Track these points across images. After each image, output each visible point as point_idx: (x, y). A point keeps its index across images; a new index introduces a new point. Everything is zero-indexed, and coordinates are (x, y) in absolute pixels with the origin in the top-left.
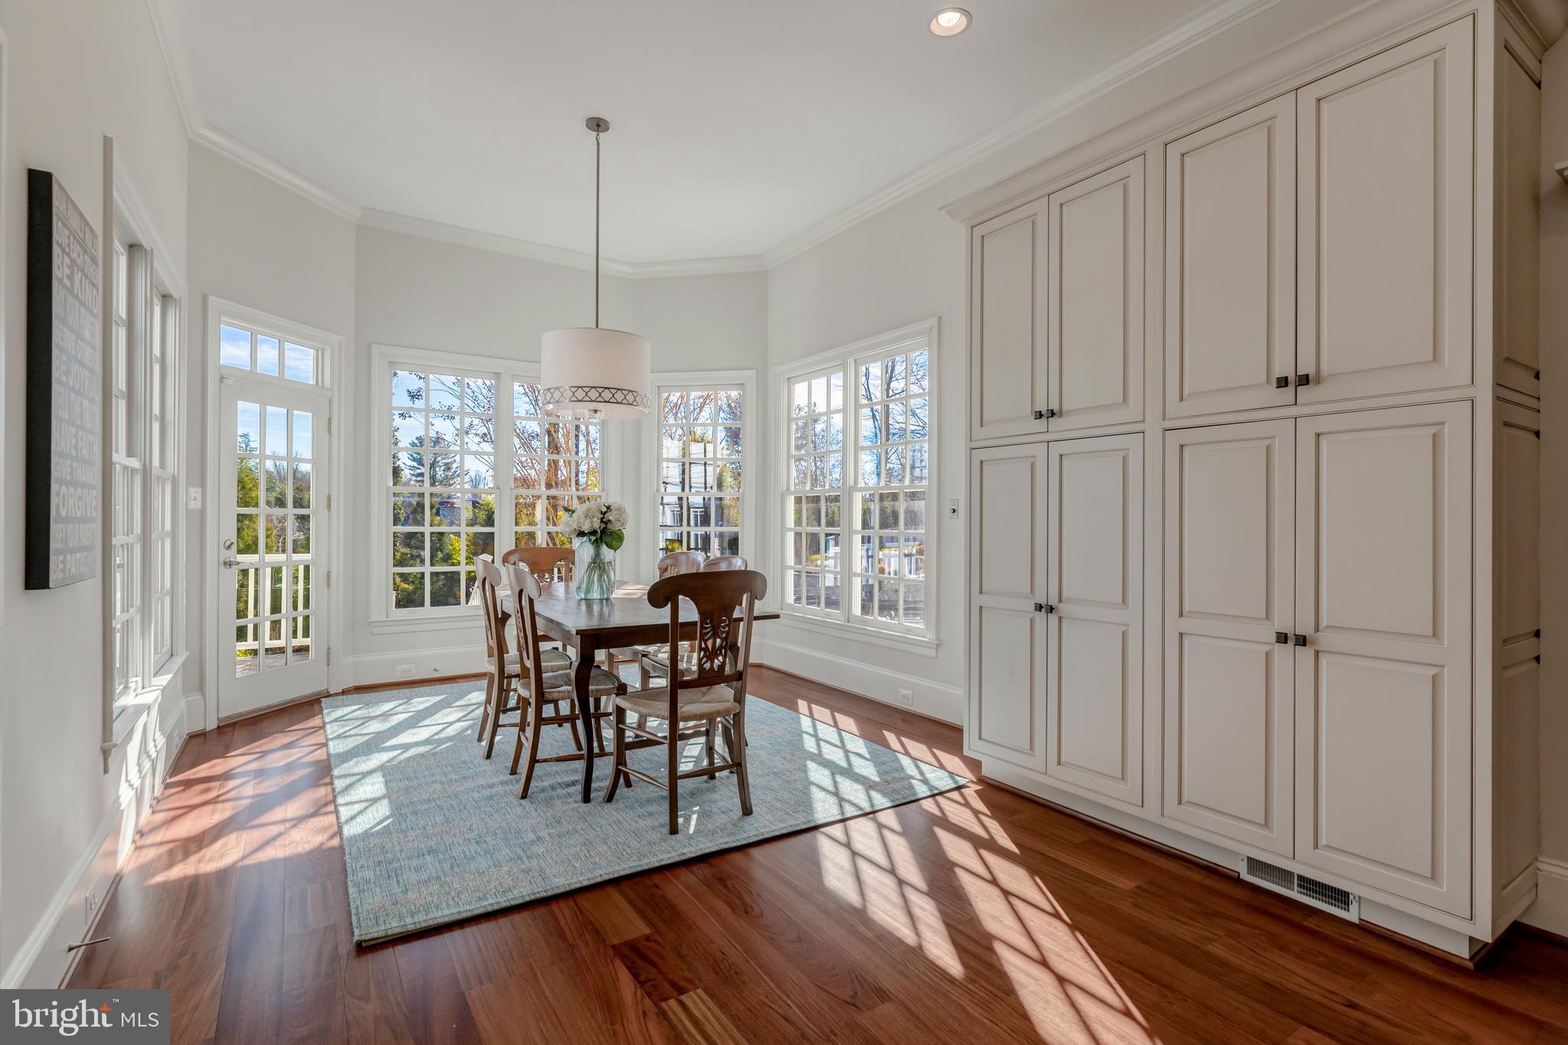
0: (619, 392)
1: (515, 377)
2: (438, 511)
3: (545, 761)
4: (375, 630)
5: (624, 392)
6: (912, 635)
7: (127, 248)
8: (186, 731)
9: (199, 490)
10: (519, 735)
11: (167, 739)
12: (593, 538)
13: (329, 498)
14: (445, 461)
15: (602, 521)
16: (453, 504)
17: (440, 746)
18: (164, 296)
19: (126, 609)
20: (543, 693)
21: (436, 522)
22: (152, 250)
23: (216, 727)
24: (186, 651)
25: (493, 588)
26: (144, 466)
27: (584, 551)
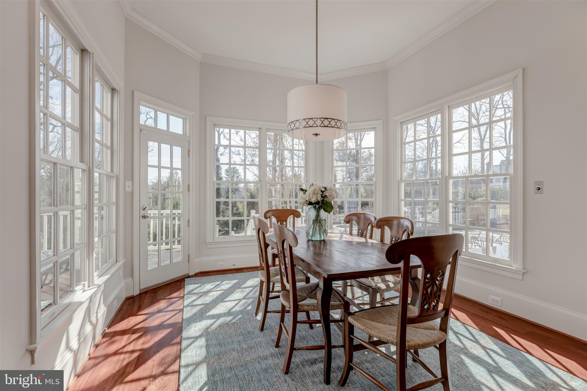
0: (333, 120)
1: (268, 130)
2: (235, 192)
3: (299, 349)
4: (208, 246)
5: (335, 121)
6: (499, 264)
7: (80, 51)
8: (124, 296)
9: (131, 182)
10: (280, 324)
11: (107, 308)
12: (317, 206)
13: (189, 186)
14: (237, 175)
15: (322, 197)
16: (240, 190)
17: (236, 317)
18: (112, 89)
19: (72, 247)
20: (298, 305)
21: (234, 197)
22: (93, 53)
23: (138, 293)
24: (124, 259)
25: (264, 234)
26: (89, 168)
27: (310, 213)
